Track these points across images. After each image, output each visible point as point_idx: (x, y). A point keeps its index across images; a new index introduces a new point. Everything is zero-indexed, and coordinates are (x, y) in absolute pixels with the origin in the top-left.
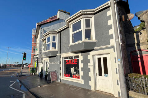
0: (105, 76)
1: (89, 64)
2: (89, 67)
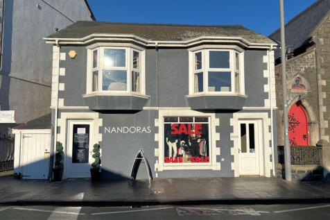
0: (250, 152)
1: (231, 134)
2: (232, 139)
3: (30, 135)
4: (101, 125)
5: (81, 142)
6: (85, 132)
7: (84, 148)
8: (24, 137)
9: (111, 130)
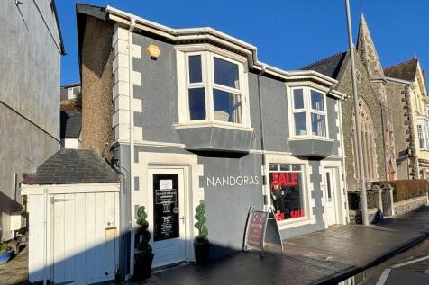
3: (67, 197)
4: (202, 175)
5: (166, 203)
6: (171, 187)
7: (172, 213)
8: (53, 201)
9: (215, 182)
